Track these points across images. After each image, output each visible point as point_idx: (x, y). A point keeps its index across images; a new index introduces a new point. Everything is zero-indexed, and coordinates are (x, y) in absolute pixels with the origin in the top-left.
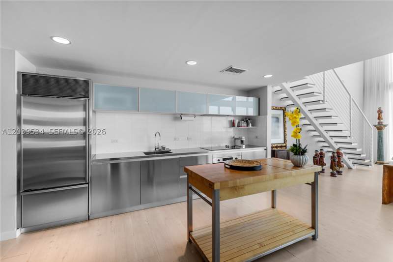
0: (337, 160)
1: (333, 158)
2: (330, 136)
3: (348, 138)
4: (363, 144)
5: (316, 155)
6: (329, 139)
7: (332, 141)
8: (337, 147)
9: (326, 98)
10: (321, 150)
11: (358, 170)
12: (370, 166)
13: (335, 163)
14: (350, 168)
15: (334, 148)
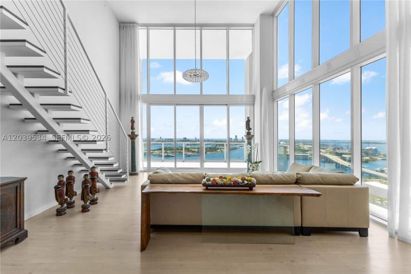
0: (90, 186)
1: (85, 183)
2: (82, 150)
3: (104, 151)
4: (119, 157)
5: (60, 183)
6: (81, 155)
7: (85, 158)
8: (91, 164)
9: (69, 84)
10: (70, 172)
11: (116, 188)
12: (126, 182)
13: (87, 191)
14: (107, 188)
15: (88, 166)
